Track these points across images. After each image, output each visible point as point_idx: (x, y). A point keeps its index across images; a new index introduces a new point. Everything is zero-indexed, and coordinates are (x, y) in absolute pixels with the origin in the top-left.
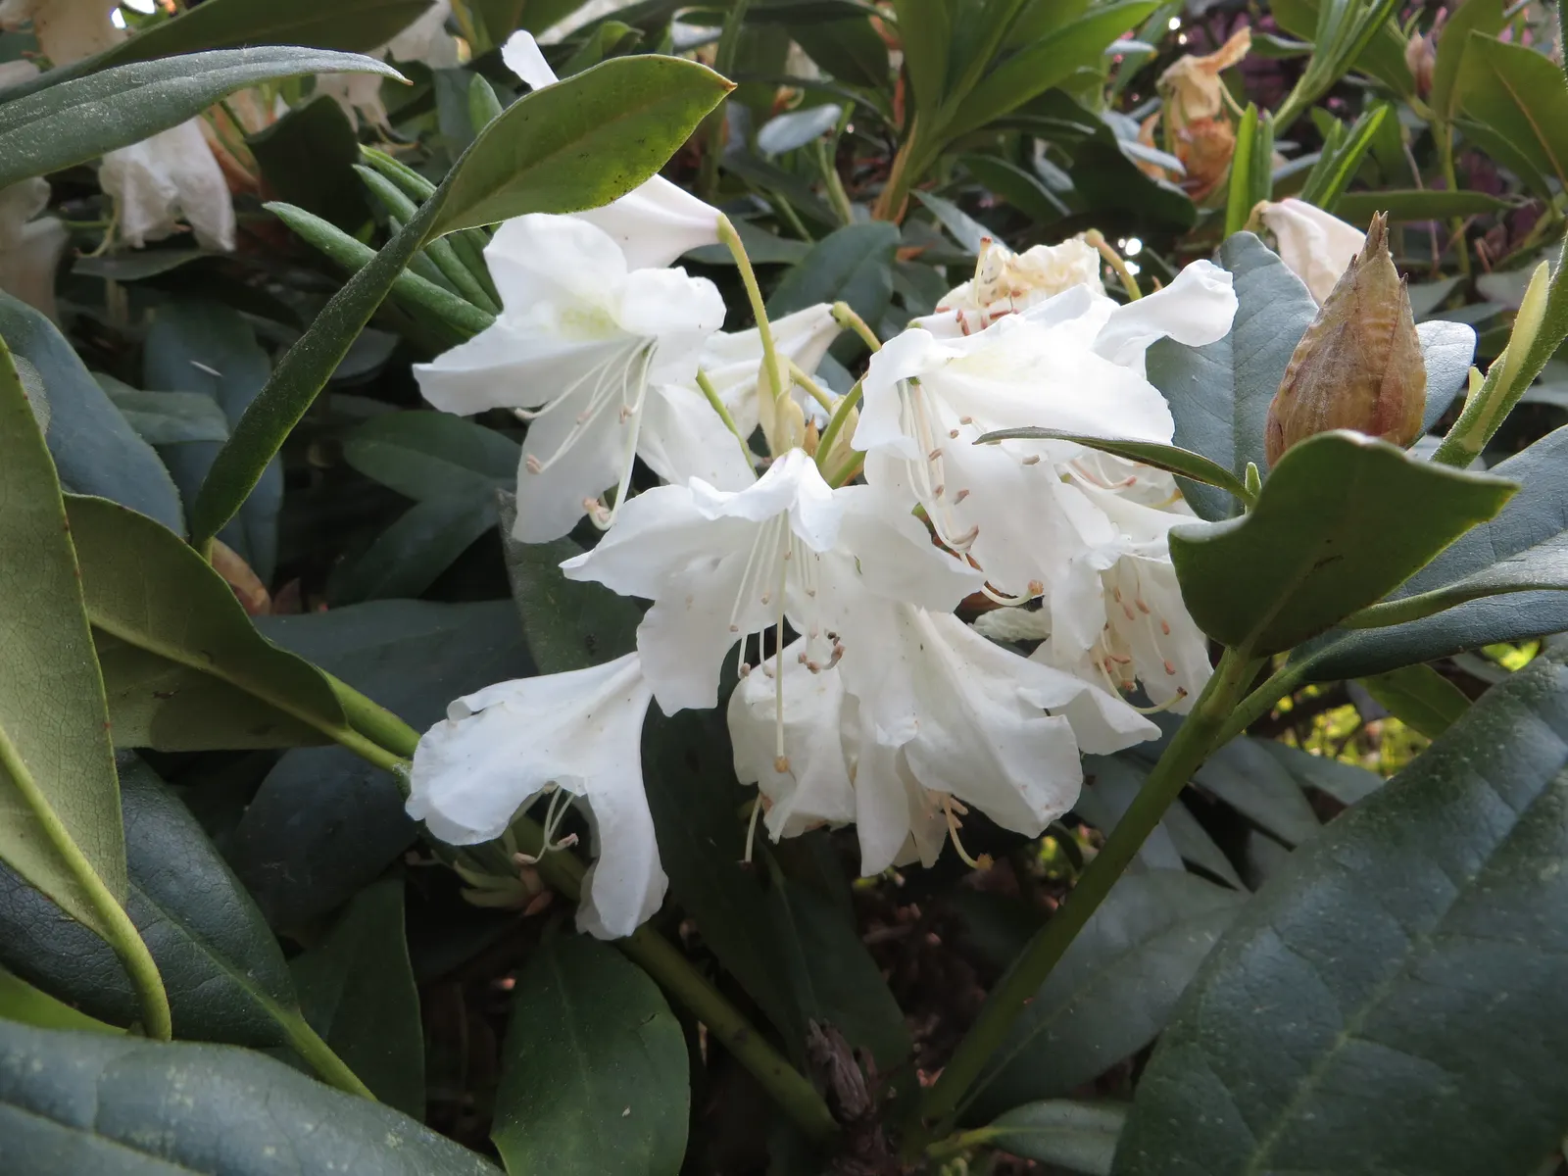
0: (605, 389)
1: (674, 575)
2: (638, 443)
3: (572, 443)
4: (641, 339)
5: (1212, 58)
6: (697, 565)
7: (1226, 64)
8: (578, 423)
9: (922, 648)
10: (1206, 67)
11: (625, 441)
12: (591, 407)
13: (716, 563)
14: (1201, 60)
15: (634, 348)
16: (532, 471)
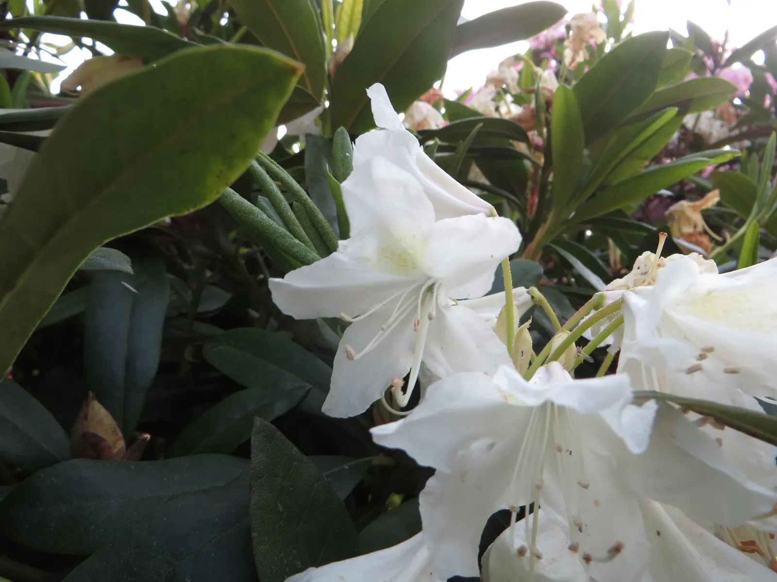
0: (403, 308)
1: (461, 452)
2: (424, 352)
3: (376, 345)
4: (429, 278)
5: (698, 203)
6: (477, 446)
7: (704, 207)
8: (383, 329)
9: (659, 534)
10: (694, 208)
11: (412, 349)
12: (390, 321)
13: (492, 446)
14: (691, 204)
15: (422, 285)
16: (350, 357)
